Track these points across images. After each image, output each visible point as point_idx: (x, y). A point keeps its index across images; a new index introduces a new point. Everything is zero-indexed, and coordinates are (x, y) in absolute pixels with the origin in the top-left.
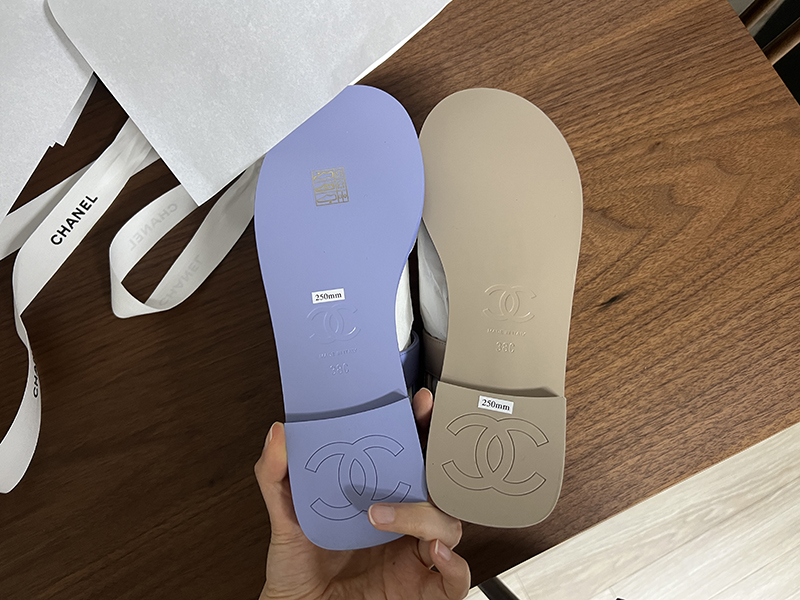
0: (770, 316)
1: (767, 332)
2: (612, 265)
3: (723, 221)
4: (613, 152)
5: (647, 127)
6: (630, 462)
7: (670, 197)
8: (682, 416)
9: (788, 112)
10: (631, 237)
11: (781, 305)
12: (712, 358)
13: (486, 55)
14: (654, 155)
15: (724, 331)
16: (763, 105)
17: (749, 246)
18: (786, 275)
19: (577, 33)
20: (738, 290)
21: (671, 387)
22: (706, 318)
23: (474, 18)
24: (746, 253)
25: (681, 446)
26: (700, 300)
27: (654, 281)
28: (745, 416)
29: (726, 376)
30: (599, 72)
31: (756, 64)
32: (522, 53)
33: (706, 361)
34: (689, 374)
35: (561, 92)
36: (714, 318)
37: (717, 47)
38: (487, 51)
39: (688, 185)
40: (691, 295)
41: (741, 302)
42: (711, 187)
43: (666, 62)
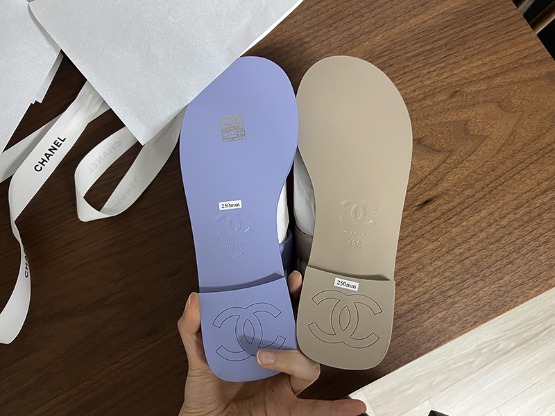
0: (537, 211)
1: (534, 223)
2: (425, 178)
3: (503, 146)
4: (424, 99)
5: (448, 81)
6: (439, 315)
7: (466, 129)
8: (475, 282)
9: (548, 68)
10: (438, 158)
11: (544, 204)
12: (496, 242)
13: (334, 32)
14: (453, 100)
15: (504, 222)
16: (531, 63)
17: (521, 163)
18: (547, 182)
19: (398, 15)
20: (514, 194)
21: (467, 262)
22: (492, 214)
23: (325, 7)
24: (519, 168)
25: (475, 304)
26: (487, 201)
27: (455, 189)
28: (519, 282)
29: (506, 254)
30: (414, 42)
31: (524, 34)
32: (359, 30)
33: (491, 244)
34: (480, 253)
35: (387, 57)
36: (497, 214)
37: (497, 23)
38: (334, 29)
39: (478, 121)
40: (481, 198)
41: (516, 202)
42: (494, 122)
43: (461, 34)
